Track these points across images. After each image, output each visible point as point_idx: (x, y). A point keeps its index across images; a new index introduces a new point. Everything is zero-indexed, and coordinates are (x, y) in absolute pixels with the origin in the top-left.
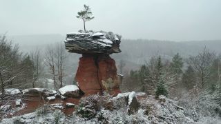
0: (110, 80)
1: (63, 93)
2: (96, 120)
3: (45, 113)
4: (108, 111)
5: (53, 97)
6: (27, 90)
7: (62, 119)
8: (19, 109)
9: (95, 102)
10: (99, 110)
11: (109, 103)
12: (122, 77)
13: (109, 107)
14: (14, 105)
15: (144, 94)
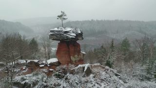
0: (76, 56)
1: (49, 63)
2: (64, 79)
3: (37, 74)
4: (71, 75)
5: (43, 66)
6: (29, 61)
7: (45, 78)
8: (24, 71)
9: (64, 69)
10: (66, 74)
11: (72, 71)
12: (84, 54)
13: (72, 72)
14: (22, 70)
15: (99, 64)
